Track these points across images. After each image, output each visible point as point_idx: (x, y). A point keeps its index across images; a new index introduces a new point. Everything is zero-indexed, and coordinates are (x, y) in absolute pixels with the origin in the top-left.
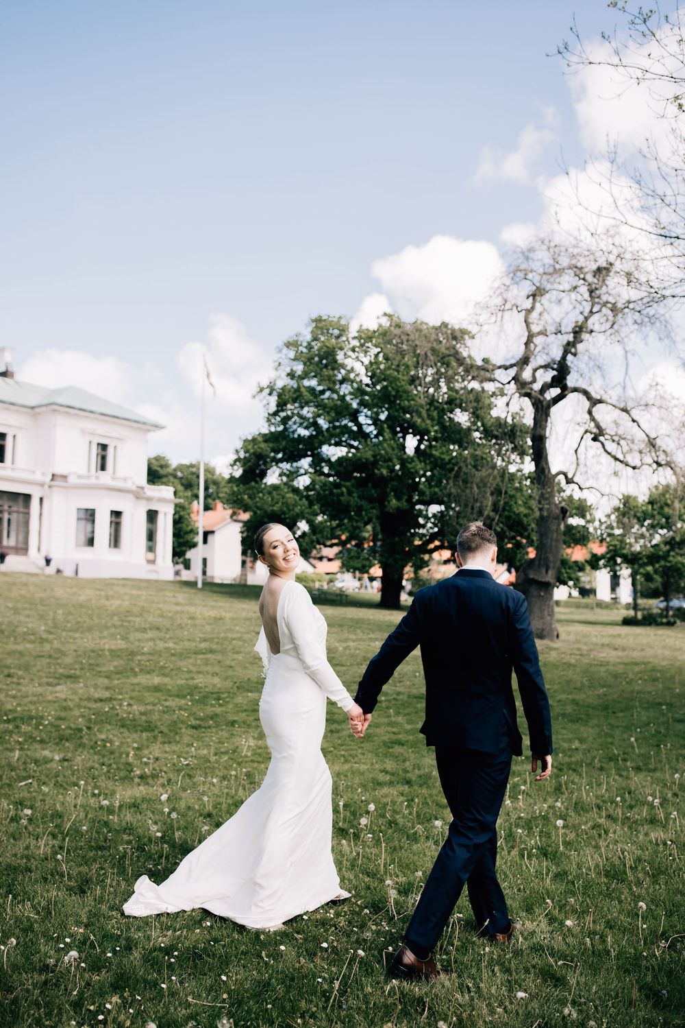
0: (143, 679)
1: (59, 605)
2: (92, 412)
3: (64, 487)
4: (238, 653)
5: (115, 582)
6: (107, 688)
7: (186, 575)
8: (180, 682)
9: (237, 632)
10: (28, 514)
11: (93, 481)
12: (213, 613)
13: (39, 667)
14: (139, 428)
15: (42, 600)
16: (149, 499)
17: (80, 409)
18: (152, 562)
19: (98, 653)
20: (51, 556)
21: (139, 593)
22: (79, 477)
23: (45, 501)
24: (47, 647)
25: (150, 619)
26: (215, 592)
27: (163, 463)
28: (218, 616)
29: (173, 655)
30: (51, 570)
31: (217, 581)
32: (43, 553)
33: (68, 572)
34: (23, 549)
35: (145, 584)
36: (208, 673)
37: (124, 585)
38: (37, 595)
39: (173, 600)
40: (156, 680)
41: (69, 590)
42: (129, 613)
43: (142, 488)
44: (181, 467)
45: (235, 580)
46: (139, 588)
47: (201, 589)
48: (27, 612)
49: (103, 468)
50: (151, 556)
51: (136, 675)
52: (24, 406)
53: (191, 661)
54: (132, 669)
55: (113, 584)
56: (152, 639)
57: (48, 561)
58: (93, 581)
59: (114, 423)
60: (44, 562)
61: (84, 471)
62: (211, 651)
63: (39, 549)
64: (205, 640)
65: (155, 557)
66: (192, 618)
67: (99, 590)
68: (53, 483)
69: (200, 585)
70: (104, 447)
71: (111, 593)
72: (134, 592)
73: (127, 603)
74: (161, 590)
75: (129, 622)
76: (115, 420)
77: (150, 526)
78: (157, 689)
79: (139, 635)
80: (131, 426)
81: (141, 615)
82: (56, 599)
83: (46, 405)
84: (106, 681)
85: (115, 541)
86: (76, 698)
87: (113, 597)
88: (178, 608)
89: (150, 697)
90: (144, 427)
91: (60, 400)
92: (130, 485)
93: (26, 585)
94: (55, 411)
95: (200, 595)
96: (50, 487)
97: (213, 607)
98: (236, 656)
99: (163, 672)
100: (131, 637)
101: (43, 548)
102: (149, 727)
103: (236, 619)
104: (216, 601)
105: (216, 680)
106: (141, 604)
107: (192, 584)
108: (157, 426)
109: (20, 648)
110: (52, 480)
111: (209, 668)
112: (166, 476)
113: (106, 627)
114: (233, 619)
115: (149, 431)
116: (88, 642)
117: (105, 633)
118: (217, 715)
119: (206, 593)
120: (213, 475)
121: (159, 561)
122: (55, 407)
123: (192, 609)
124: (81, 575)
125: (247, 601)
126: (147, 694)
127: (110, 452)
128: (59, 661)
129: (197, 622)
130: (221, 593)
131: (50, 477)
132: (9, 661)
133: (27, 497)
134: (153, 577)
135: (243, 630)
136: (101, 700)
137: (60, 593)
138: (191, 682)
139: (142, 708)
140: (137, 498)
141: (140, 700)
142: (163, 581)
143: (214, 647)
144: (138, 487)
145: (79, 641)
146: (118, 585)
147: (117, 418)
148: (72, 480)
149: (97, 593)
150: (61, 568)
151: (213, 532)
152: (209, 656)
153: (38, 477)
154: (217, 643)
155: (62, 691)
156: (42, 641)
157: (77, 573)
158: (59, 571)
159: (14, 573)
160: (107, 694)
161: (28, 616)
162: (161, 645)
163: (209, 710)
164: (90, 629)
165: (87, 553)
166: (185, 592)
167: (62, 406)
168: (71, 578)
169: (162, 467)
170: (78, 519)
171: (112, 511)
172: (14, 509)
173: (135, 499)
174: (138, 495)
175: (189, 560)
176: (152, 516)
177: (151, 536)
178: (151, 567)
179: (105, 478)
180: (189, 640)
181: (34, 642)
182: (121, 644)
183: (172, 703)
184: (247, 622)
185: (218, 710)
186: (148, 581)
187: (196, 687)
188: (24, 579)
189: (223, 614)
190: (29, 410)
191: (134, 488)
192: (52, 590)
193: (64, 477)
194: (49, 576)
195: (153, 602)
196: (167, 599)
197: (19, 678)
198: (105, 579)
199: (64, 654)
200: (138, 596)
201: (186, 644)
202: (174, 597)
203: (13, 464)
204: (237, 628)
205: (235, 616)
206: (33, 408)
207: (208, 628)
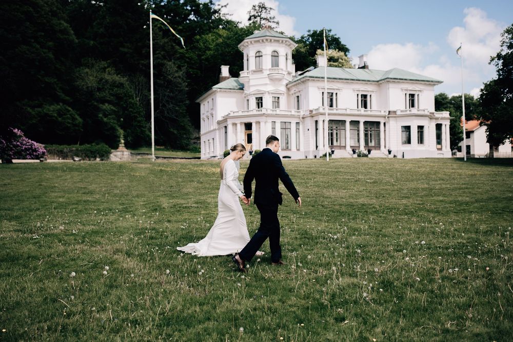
0: (435, 198)
1: (398, 172)
2: (406, 80)
3: (395, 117)
4: (480, 189)
5: (422, 160)
6: (421, 201)
7: (459, 155)
8: (451, 199)
9: (482, 180)
10: (379, 130)
11: (408, 112)
12: (470, 173)
13: (394, 194)
14: (430, 84)
15: (389, 169)
16: (437, 119)
17: (400, 79)
18: (441, 149)
19: (417, 189)
20: (391, 149)
21: (434, 165)
22: (402, 111)
23: (386, 124)
24: (396, 187)
25: (440, 176)
26: (474, 163)
27: (444, 97)
28: (473, 174)
29: (449, 190)
30: (391, 156)
31: (476, 157)
32: (387, 149)
33: (399, 156)
34: (378, 147)
35: (437, 160)
36: (464, 196)
37: (426, 161)
38: (387, 167)
39: (451, 167)
40: (441, 198)
41: (401, 165)
42: (429, 173)
43: (433, 113)
44: (454, 98)
45: (486, 155)
46: (434, 162)
47: (467, 161)
48: (385, 175)
49: (413, 106)
50: (439, 146)
51: (433, 197)
52: (374, 81)
53: (457, 192)
54: (431, 195)
55: (421, 161)
56: (440, 184)
57: (390, 152)
58: (412, 160)
59: (416, 83)
60: (388, 153)
61: (403, 108)
62: (467, 188)
63: (385, 147)
64: (465, 184)
65: (442, 147)
66: (460, 175)
67: (414, 164)
68: (389, 115)
69: (465, 159)
70: (412, 96)
71: (420, 165)
72: (432, 164)
73: (428, 169)
74: (445, 163)
75: (430, 177)
76: (417, 82)
77: (438, 132)
78: (441, 201)
79: (434, 182)
80: (425, 84)
81: (435, 174)
82: (396, 169)
83: (383, 80)
84: (421, 199)
85: (421, 140)
86: (410, 203)
87: (421, 167)
88: (453, 171)
89: (438, 204)
90: (432, 83)
91: (390, 77)
92: (426, 113)
93: (381, 163)
94: (388, 81)
95: (465, 164)
96: (388, 117)
97: (471, 170)
98: (478, 190)
99: (444, 195)
100: (431, 183)
101: (387, 146)
102: (438, 212)
103: (482, 175)
104: (474, 167)
105: (467, 199)
106: (435, 169)
107: (461, 159)
108: (439, 82)
109: (385, 188)
110: (389, 114)
111: (465, 195)
112: (446, 104)
113: (419, 180)
114: (481, 175)
115: (435, 85)
116: (412, 185)
117: (419, 182)
118: (465, 209)
119: (468, 163)
120: (472, 101)
121: (444, 148)
122: (388, 80)
123: (460, 171)
124: (405, 157)
125: (490, 166)
126: (437, 203)
127: (416, 97)
128: (402, 192)
129: (462, 177)
130: (477, 163)
131: (388, 113)
132: (382, 192)
133: (378, 123)
134: (441, 156)
135: (485, 179)
136: (419, 204)
137: (397, 166)
138: (456, 199)
139: (436, 207)
140: (431, 119)
141: (435, 204)
142: (446, 158)
143: (469, 186)
144: (430, 113)
145: (408, 185)
146: (423, 161)
147: (418, 80)
148: (399, 113)
149: (414, 165)
150: (396, 155)
151: (473, 132)
152: (465, 190)
153: (383, 113)
154: (470, 185)
155: (404, 201)
156: (393, 185)
157: (403, 157)
158: (395, 156)
159: (375, 158)
160: (422, 202)
161: (385, 176)
162: (444, 186)
163: (462, 208)
164: (412, 181)
165: (407, 147)
166: (457, 163)
167: (391, 79)
168: (401, 159)
169: (443, 99)
170: (402, 131)
171: (418, 126)
172: (373, 129)
173: (429, 120)
174: (431, 117)
175: (461, 147)
176: (439, 127)
177: (439, 137)
178: (440, 152)
179: (414, 111)
180: (457, 184)
181: (390, 186)
182: (426, 186)
183: (447, 205)
184: (488, 176)
185: (466, 208)
186: (438, 159)
187: (458, 201)
188: (380, 160)
189: (476, 173)
190: (376, 83)
191: (429, 114)
192: (394, 165)
193: (395, 112)
194: (391, 159)
195: (441, 169)
196: (448, 167)
197: (387, 197)
198: (417, 159)
199: (403, 190)
200: (434, 166)
201: (456, 185)
202: (452, 166)
203: (371, 108)
204: (482, 179)
205: (482, 173)
206: (378, 81)
207: (467, 179)
